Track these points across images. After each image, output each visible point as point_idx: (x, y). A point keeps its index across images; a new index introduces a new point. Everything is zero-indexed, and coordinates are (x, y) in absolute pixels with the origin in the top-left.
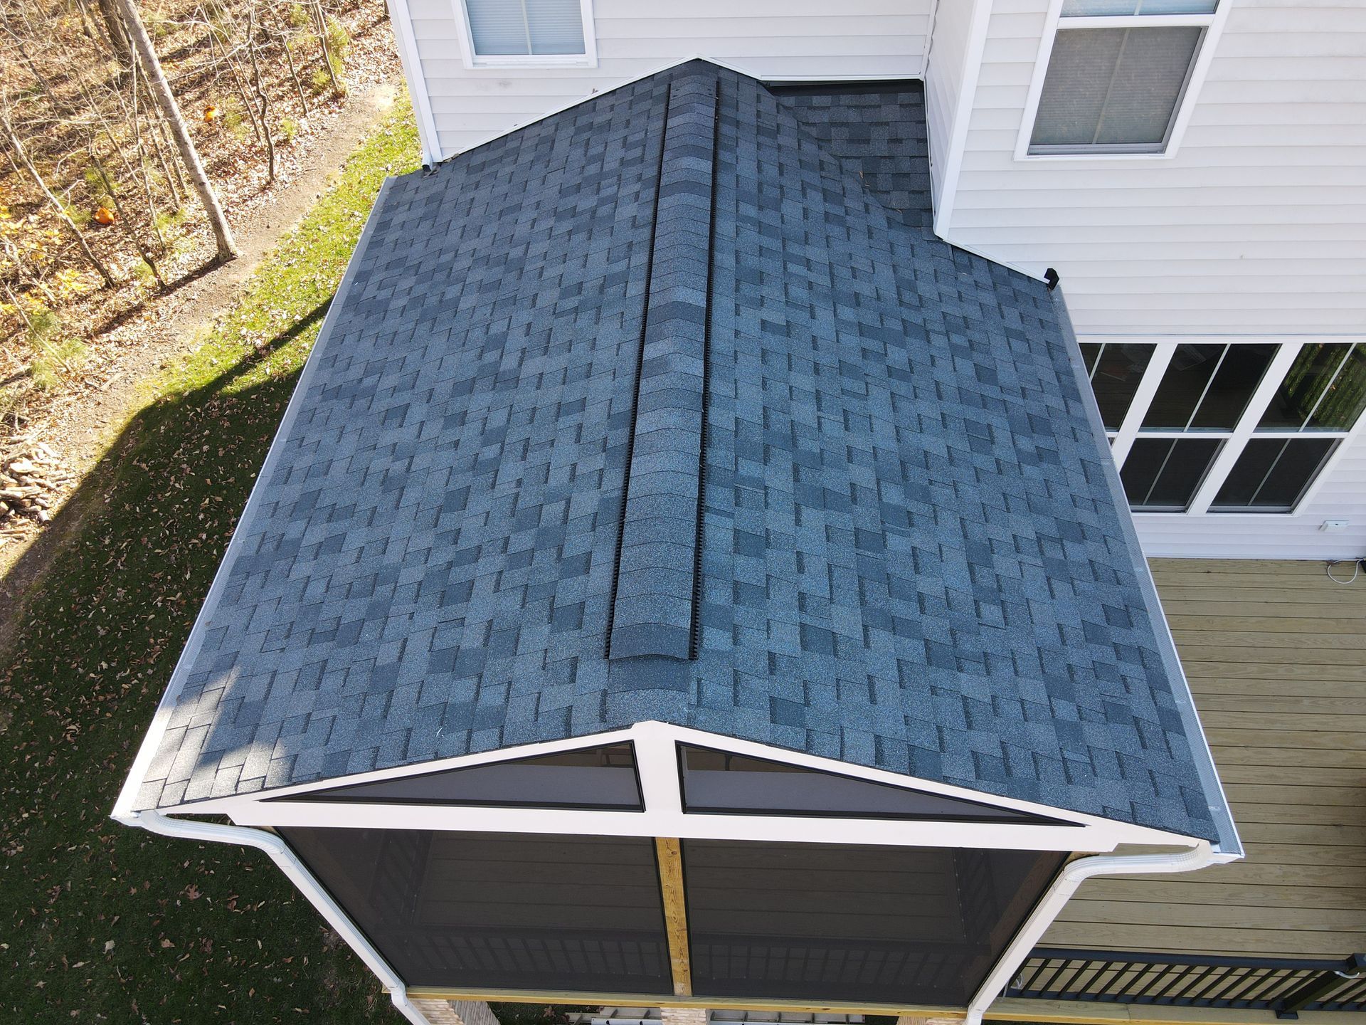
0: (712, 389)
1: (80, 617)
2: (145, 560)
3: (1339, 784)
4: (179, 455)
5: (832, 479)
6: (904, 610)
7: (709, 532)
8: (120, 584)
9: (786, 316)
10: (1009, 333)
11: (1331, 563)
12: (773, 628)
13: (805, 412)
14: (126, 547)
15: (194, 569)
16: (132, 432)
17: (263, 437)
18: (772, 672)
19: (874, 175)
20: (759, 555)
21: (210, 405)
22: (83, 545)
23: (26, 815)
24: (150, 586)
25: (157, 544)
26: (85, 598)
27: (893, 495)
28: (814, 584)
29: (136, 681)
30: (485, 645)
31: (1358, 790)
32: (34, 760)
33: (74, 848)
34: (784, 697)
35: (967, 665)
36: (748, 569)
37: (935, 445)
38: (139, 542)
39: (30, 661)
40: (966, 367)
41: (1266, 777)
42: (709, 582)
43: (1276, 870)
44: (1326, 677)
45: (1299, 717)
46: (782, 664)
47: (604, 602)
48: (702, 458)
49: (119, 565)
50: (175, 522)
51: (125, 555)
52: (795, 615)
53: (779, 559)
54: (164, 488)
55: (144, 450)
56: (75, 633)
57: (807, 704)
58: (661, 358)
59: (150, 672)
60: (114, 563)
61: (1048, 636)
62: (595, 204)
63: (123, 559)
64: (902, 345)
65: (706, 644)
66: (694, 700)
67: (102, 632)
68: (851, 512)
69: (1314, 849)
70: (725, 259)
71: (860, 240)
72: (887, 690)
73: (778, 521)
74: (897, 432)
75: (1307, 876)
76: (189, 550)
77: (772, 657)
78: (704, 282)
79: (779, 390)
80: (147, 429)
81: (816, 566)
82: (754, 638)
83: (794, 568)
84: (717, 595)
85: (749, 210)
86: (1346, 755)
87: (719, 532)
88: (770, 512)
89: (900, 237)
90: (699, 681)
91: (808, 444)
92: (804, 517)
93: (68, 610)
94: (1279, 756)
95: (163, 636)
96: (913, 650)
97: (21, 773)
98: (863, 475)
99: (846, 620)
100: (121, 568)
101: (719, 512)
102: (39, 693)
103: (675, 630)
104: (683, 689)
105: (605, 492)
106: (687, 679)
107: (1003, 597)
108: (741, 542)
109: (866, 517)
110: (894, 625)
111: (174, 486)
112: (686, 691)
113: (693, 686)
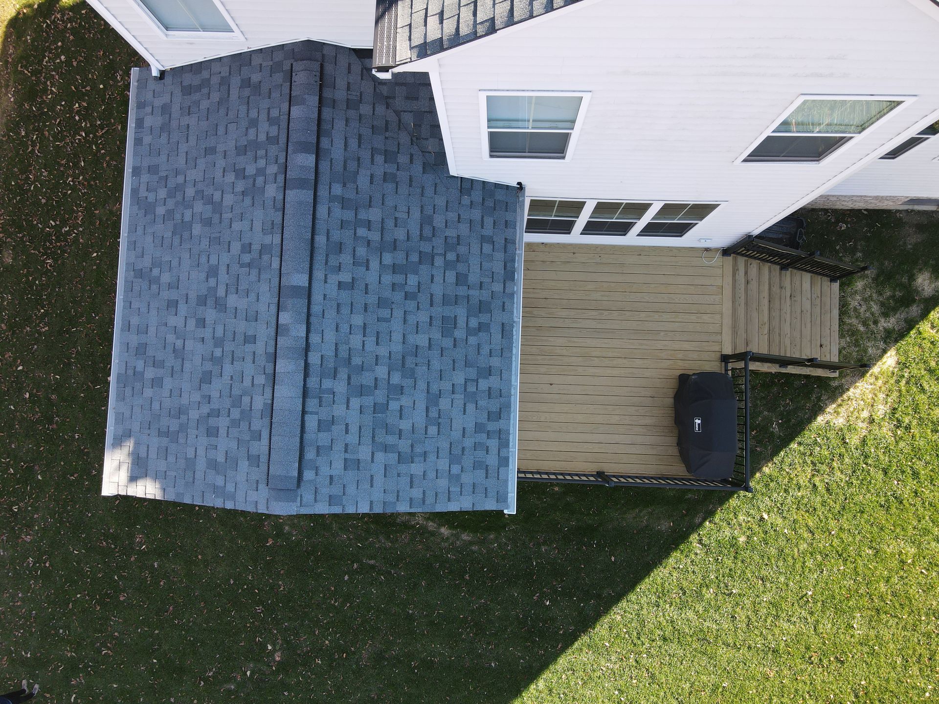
0: (310, 341)
1: (26, 189)
2: (52, 149)
3: (661, 377)
4: (46, 62)
5: (367, 379)
6: (391, 440)
7: (307, 424)
8: (42, 166)
9: (353, 274)
10: (484, 239)
11: (707, 250)
12: (333, 463)
13: (356, 340)
14: (36, 138)
15: (85, 159)
16: (9, 40)
17: (100, 52)
18: (331, 484)
19: (420, 126)
20: (329, 430)
21: (55, 18)
22: (9, 136)
23: (42, 311)
24: (62, 169)
25: (56, 139)
26: (24, 176)
27: (396, 379)
28: (352, 438)
29: (74, 235)
30: (226, 462)
31: (668, 380)
32: (35, 279)
33: (75, 329)
34: (335, 494)
35: (416, 459)
36: (324, 438)
37: (422, 340)
38: (43, 134)
39: (8, 218)
40: (451, 276)
41: (629, 373)
42: (307, 449)
43: (617, 418)
44: (677, 320)
45: (656, 342)
46: (335, 479)
47: (267, 457)
48: (305, 385)
49: (36, 152)
50: (61, 120)
51: (38, 144)
52: (343, 456)
53: (338, 429)
54: (45, 91)
55: (22, 57)
56: (27, 200)
57: (344, 494)
58: (286, 325)
59: (81, 229)
60: (33, 150)
61: (456, 434)
62: (254, 173)
63: (38, 147)
64: (416, 273)
65: (305, 478)
66: (299, 505)
67: (43, 201)
68: (373, 395)
69: (637, 408)
70: (321, 240)
71: (404, 189)
72: (379, 480)
73: (339, 410)
74: (404, 337)
75: (630, 420)
76: (77, 143)
77: (331, 477)
78: (308, 266)
79: (345, 328)
80: (19, 37)
81: (354, 429)
82: (325, 471)
83: (344, 432)
84: (310, 455)
85: (337, 190)
86: (671, 362)
87: (311, 422)
88: (335, 406)
89: (429, 179)
90: (301, 495)
91: (357, 361)
92: (351, 404)
93: (17, 183)
94: (638, 362)
95: (81, 206)
96: (393, 457)
97: (31, 287)
98: (381, 371)
99: (364, 453)
100: (39, 154)
101: (311, 413)
102: (22, 238)
103: (291, 477)
104: (295, 501)
105: (265, 399)
106: (296, 497)
107: (440, 420)
108: (322, 426)
109: (380, 396)
110: (386, 448)
111: (51, 90)
112: (296, 502)
113: (299, 499)
